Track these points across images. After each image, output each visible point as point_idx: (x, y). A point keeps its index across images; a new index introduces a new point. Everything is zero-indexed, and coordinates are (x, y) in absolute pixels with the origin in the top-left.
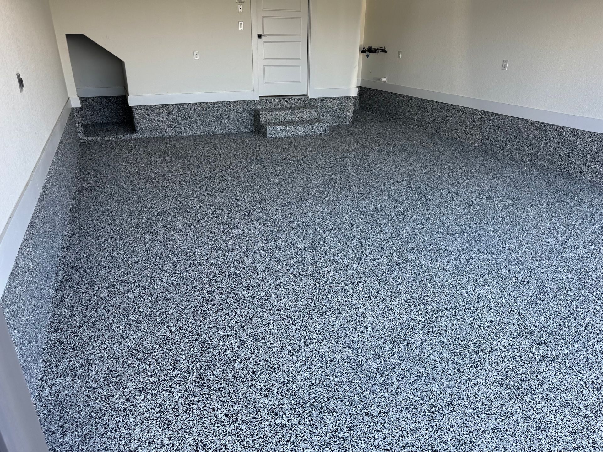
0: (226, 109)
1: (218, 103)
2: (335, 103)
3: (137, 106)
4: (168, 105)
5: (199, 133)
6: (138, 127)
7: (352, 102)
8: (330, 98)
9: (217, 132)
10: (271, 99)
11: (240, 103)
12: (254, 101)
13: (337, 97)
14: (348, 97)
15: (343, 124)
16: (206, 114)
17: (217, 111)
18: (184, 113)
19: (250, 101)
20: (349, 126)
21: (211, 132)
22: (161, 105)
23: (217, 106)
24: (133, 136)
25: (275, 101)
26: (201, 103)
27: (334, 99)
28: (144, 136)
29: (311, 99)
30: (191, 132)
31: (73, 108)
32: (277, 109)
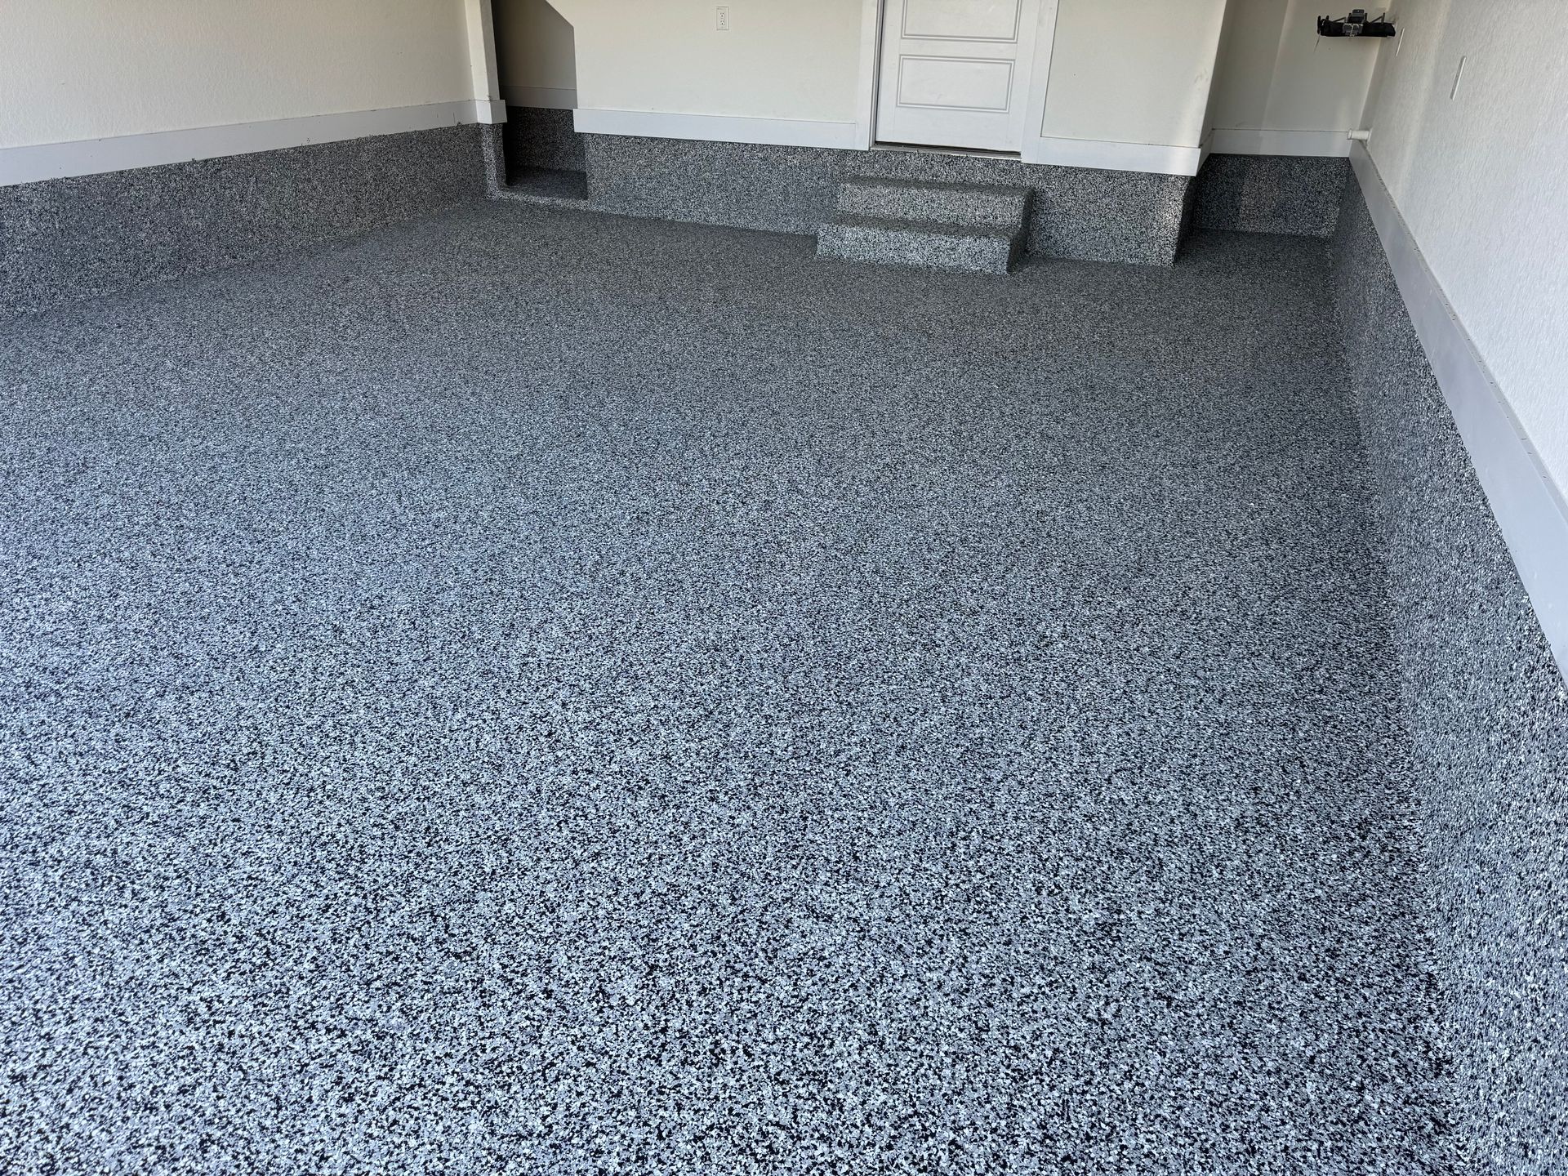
0: (781, 167)
1: (763, 147)
2: (1113, 190)
3: (593, 135)
4: (653, 139)
5: (713, 219)
6: (595, 183)
7: (1179, 197)
8: (1096, 170)
9: (754, 226)
10: (905, 153)
11: (818, 153)
12: (856, 154)
13: (1122, 172)
14: (1162, 178)
15: (1135, 261)
16: (735, 174)
17: (760, 169)
18: (686, 164)
19: (846, 152)
20: (1158, 271)
21: (741, 223)
22: (639, 138)
23: (760, 155)
24: (582, 204)
25: (914, 160)
26: (723, 143)
27: (1109, 175)
28: (602, 208)
29: (1028, 165)
30: (697, 217)
31: (478, 124)
32: (917, 184)
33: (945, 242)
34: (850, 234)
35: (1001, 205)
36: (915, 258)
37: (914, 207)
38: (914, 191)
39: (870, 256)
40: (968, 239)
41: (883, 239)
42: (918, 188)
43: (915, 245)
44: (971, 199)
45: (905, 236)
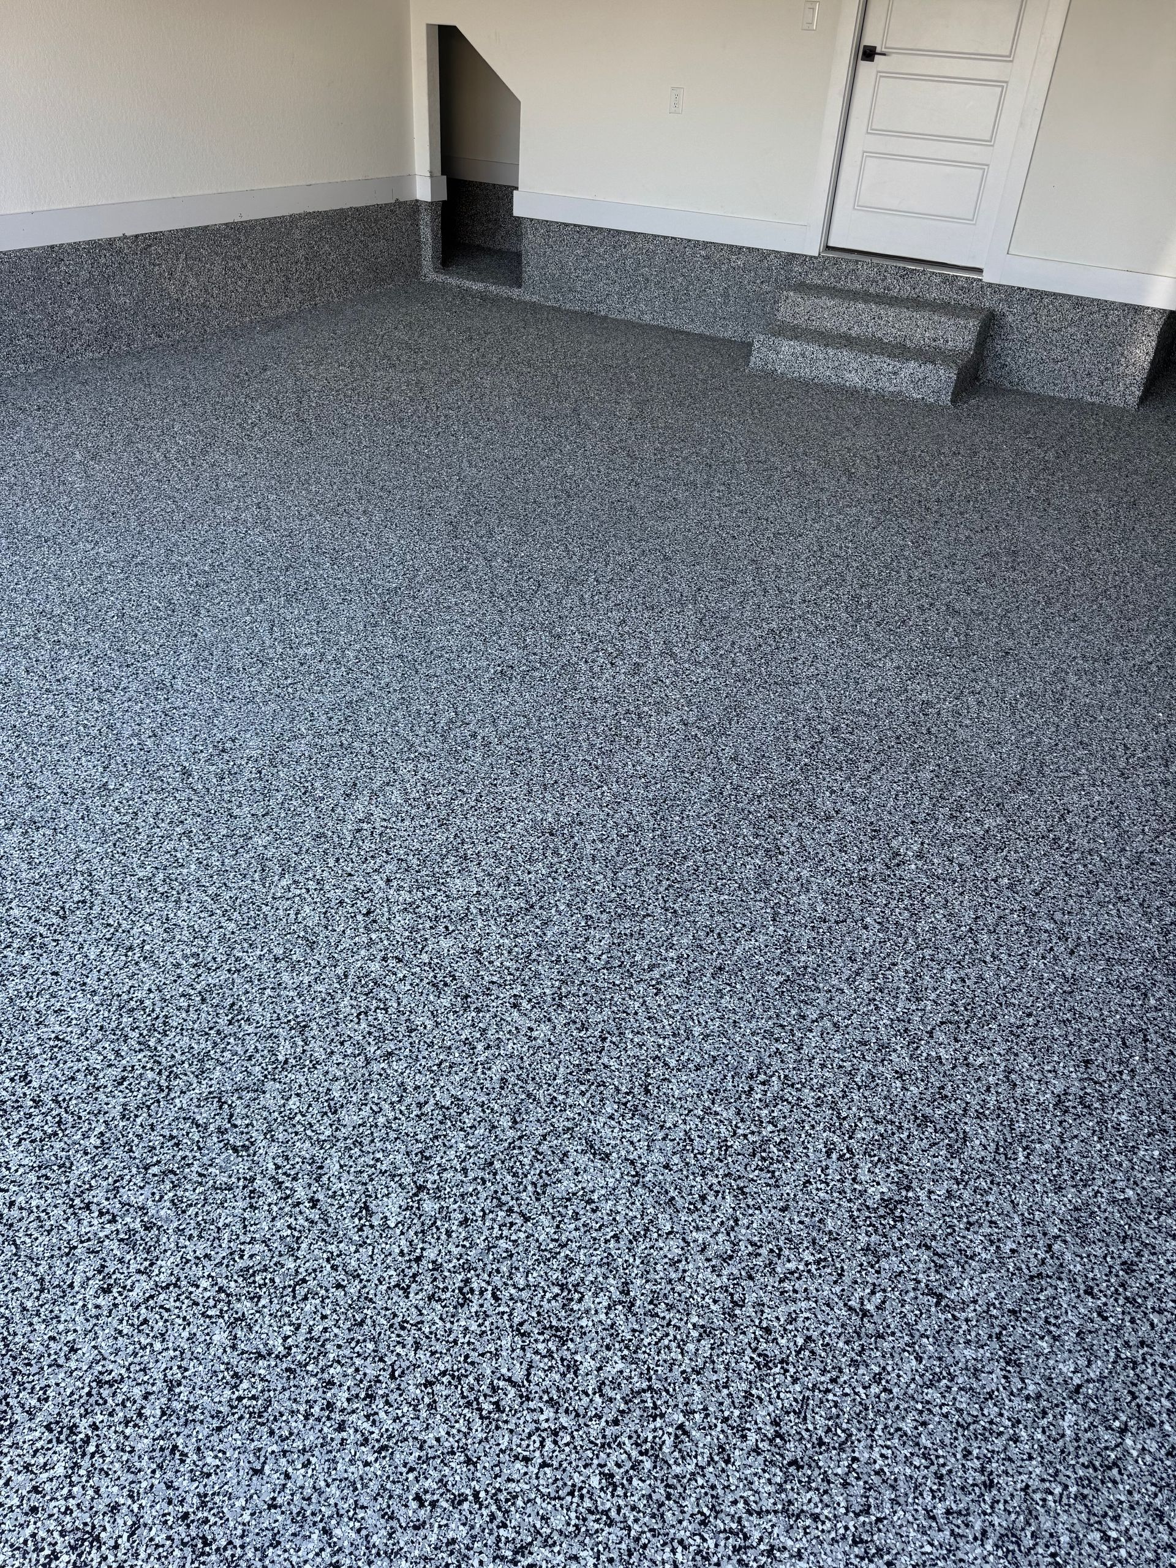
0: (724, 268)
1: (706, 245)
2: (1081, 319)
3: (532, 220)
4: (592, 228)
5: (647, 318)
6: (530, 270)
7: (1154, 332)
8: (1064, 296)
9: (689, 328)
10: (857, 262)
11: (763, 255)
12: (804, 259)
13: (1094, 300)
14: (1137, 309)
15: (1096, 400)
16: (674, 271)
17: (701, 268)
18: (625, 257)
19: (793, 256)
20: (1119, 413)
21: (676, 324)
22: (579, 226)
23: (703, 253)
24: (515, 293)
25: (865, 270)
26: (665, 237)
27: (1079, 302)
28: (535, 298)
29: (990, 285)
30: (631, 315)
32: (866, 297)
33: (886, 364)
34: (787, 347)
35: (954, 328)
36: (853, 379)
37: (859, 323)
38: (861, 306)
39: (806, 372)
40: (912, 364)
41: (821, 356)
42: (866, 302)
43: (855, 365)
44: (922, 318)
45: (846, 355)
